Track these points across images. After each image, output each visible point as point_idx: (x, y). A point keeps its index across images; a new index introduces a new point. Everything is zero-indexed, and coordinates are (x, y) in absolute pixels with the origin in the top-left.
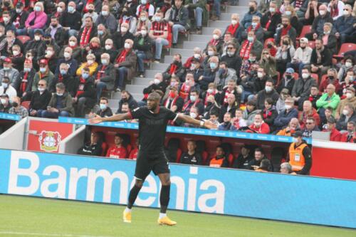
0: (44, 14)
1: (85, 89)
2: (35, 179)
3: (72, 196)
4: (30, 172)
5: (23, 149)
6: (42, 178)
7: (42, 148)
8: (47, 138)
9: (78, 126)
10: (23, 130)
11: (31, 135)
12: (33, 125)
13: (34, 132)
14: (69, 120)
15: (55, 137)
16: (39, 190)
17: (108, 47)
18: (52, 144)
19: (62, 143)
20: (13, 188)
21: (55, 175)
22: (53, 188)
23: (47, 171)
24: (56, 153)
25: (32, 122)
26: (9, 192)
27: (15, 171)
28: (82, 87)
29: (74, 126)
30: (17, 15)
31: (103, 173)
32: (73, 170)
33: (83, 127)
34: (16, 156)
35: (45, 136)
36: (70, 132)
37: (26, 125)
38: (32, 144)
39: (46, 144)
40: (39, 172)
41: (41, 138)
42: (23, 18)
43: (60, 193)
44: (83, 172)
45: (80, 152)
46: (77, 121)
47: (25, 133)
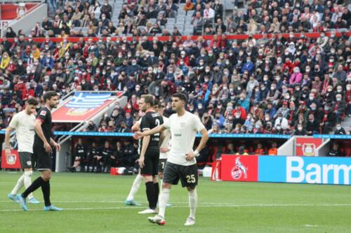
0: (300, 74)
1: (328, 117)
2: (302, 173)
3: (325, 181)
4: (299, 169)
5: (293, 155)
6: (306, 172)
7: (304, 154)
8: (307, 148)
9: (325, 139)
10: (292, 144)
11: (297, 147)
12: (298, 141)
13: (299, 145)
14: (320, 136)
15: (312, 146)
16: (305, 179)
17: (339, 91)
18: (311, 151)
19: (317, 150)
20: (289, 179)
21: (314, 169)
22: (313, 177)
23: (309, 167)
24: (314, 156)
25: (297, 139)
26: (287, 181)
27: (290, 169)
28: (326, 116)
29: (323, 140)
30: (285, 76)
31: (343, 167)
32: (325, 166)
33: (328, 140)
34: (290, 160)
35: (306, 146)
36: (321, 143)
37: (294, 141)
38: (299, 152)
39: (307, 151)
40: (304, 168)
41: (303, 148)
42: (288, 78)
43: (318, 181)
44: (331, 167)
45: (328, 155)
46: (324, 136)
47: (294, 146)
